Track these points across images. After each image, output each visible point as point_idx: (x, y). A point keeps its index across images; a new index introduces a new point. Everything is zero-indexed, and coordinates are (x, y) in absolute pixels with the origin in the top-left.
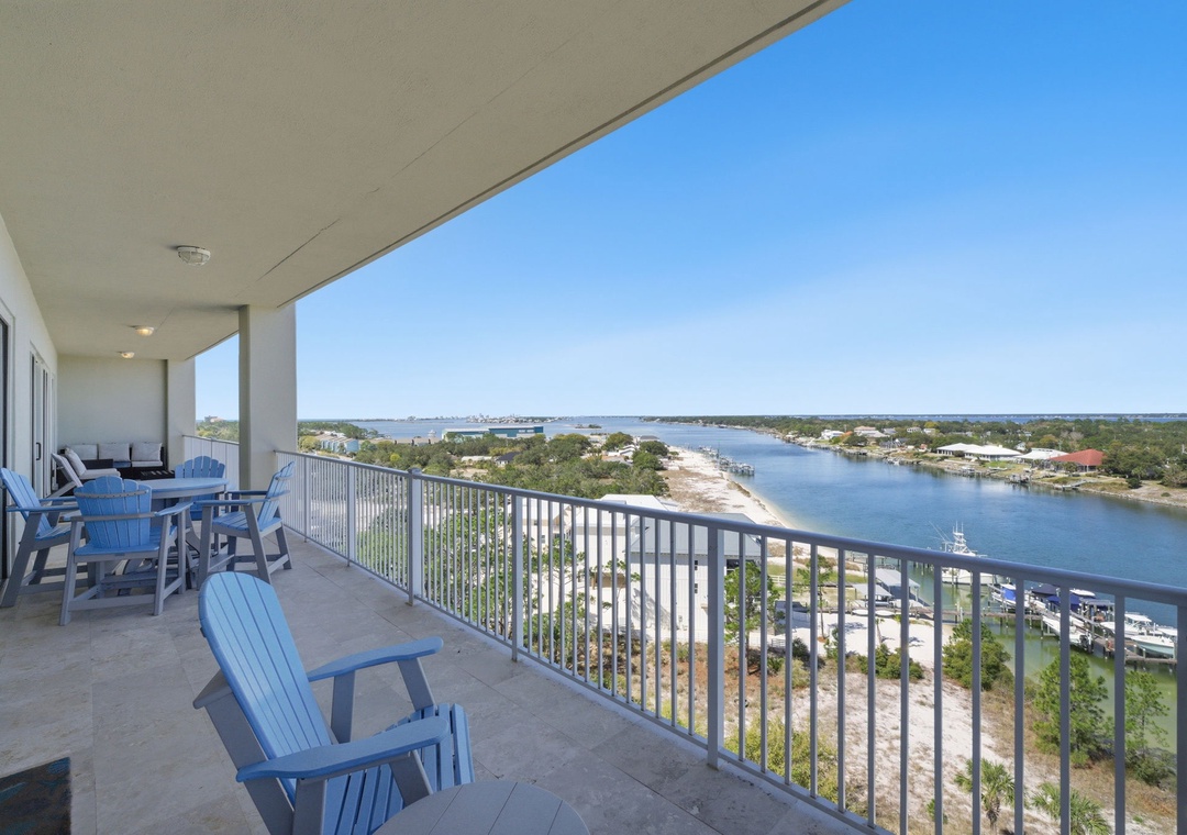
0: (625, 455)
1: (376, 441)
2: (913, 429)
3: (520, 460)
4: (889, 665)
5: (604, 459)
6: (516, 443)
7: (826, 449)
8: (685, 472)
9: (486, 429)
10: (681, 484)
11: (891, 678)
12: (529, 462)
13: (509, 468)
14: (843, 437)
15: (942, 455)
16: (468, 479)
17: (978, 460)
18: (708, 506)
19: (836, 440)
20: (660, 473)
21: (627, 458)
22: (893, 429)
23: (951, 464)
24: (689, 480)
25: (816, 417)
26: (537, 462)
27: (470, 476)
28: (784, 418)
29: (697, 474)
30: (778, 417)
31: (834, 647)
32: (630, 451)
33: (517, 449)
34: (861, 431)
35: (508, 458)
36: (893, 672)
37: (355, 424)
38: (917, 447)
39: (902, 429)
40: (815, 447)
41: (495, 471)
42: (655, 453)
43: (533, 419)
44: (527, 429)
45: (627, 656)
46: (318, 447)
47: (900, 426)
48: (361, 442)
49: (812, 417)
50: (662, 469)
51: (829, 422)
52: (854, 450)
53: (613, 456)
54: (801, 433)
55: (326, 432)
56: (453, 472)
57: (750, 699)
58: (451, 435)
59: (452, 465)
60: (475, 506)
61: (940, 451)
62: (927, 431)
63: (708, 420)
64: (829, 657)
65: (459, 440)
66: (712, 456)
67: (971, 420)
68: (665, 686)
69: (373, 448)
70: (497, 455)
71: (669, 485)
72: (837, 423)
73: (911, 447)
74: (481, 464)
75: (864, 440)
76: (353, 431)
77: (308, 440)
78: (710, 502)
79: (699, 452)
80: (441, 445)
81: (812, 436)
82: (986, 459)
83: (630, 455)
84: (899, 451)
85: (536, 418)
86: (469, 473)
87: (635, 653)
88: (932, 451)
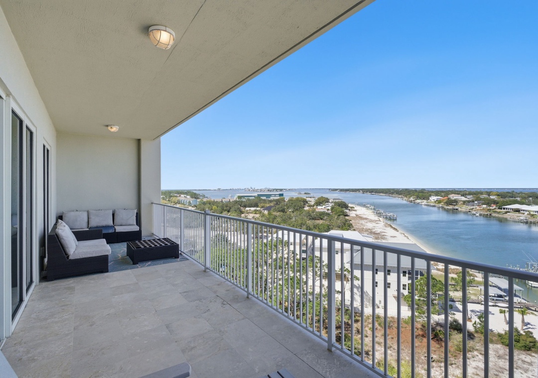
0: (327, 208)
1: (205, 200)
2: (484, 196)
3: (275, 210)
4: (521, 341)
5: (317, 210)
6: (271, 201)
7: (434, 206)
8: (359, 217)
9: (256, 194)
10: (359, 224)
11: (525, 350)
12: (279, 211)
13: (269, 214)
14: (443, 200)
15: (505, 210)
16: (250, 219)
17: (529, 214)
18: (376, 236)
19: (439, 202)
20: (347, 218)
21: (328, 210)
22: (471, 196)
23: (511, 216)
24: (363, 222)
25: (424, 189)
26: (283, 211)
27: (251, 218)
28: (406, 190)
29: (366, 219)
30: (403, 189)
31: (479, 326)
32: (329, 206)
33: (272, 204)
34: (453, 197)
35: (269, 209)
36: (525, 347)
37: (195, 192)
38: (490, 206)
39: (476, 196)
40: (428, 205)
41: (263, 215)
42: (342, 207)
43: (277, 190)
44: (275, 195)
45: (352, 322)
46: (179, 202)
47: (475, 194)
48: (198, 200)
49: (422, 189)
50: (347, 216)
51: (432, 192)
52: (450, 207)
53: (320, 209)
54: (418, 197)
55: (182, 195)
56: (243, 215)
57: (434, 356)
58: (240, 197)
59: (242, 212)
60: (257, 233)
61: (504, 209)
62: (492, 197)
63: (365, 191)
64: (476, 332)
65: (244, 200)
66: (372, 209)
67: (515, 191)
68: (379, 344)
69: (204, 203)
70: (262, 207)
71: (353, 225)
72: (437, 192)
73: (485, 206)
74: (255, 212)
75: (456, 202)
76: (194, 195)
77: (174, 199)
78: (377, 234)
79: (364, 207)
80: (236, 202)
81: (424, 199)
82: (534, 213)
83: (329, 208)
84: (478, 208)
85: (278, 189)
86: (250, 216)
87: (357, 321)
88: (499, 208)
